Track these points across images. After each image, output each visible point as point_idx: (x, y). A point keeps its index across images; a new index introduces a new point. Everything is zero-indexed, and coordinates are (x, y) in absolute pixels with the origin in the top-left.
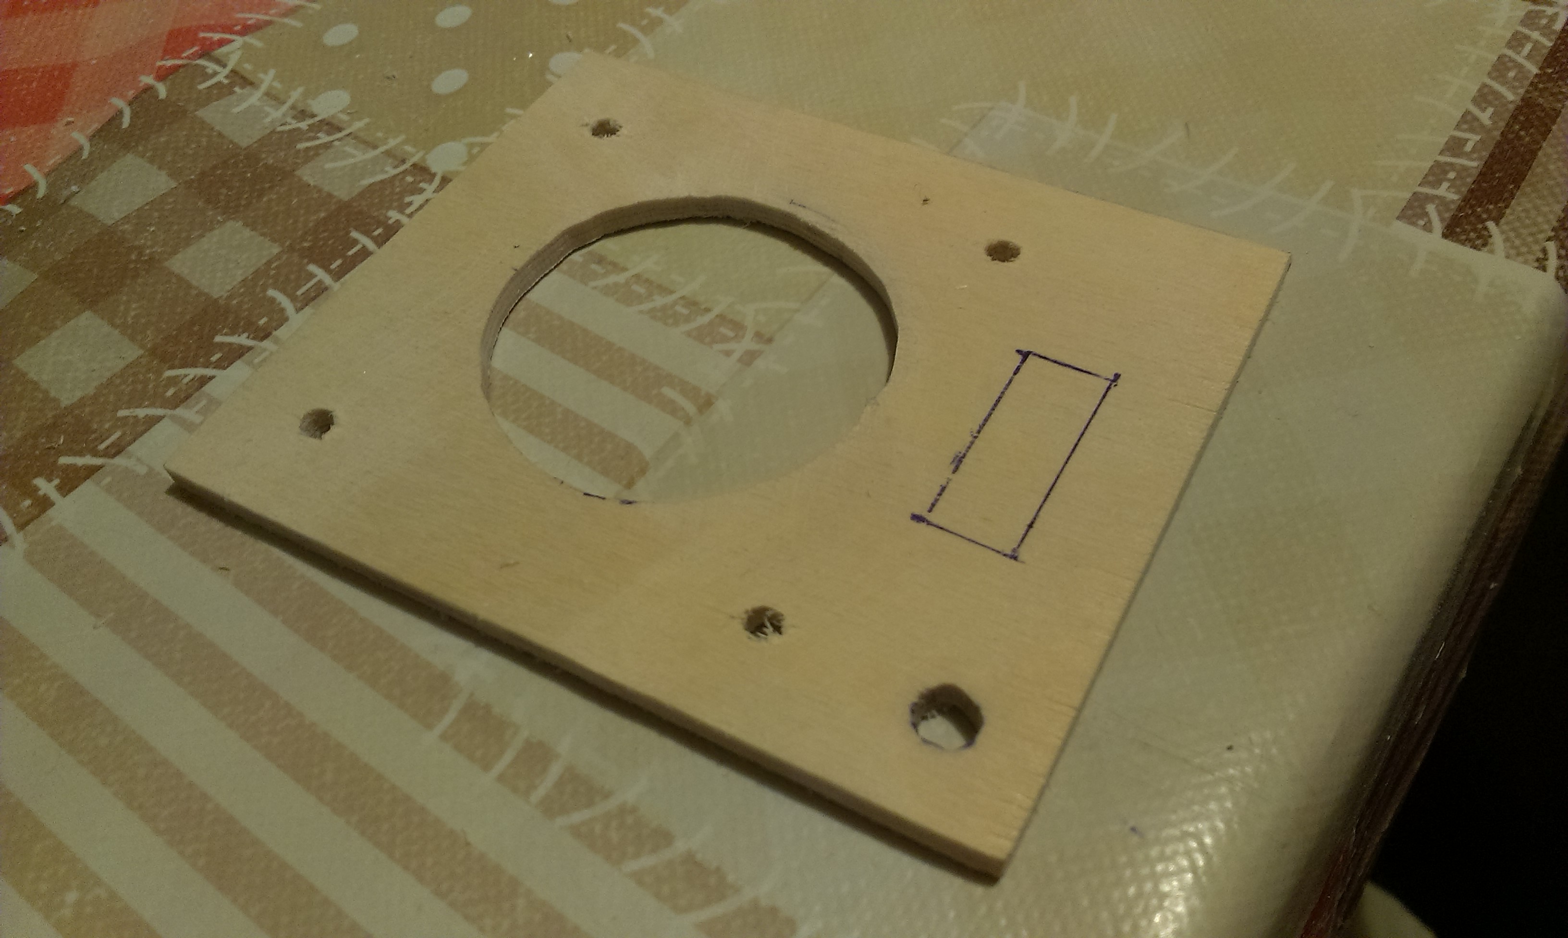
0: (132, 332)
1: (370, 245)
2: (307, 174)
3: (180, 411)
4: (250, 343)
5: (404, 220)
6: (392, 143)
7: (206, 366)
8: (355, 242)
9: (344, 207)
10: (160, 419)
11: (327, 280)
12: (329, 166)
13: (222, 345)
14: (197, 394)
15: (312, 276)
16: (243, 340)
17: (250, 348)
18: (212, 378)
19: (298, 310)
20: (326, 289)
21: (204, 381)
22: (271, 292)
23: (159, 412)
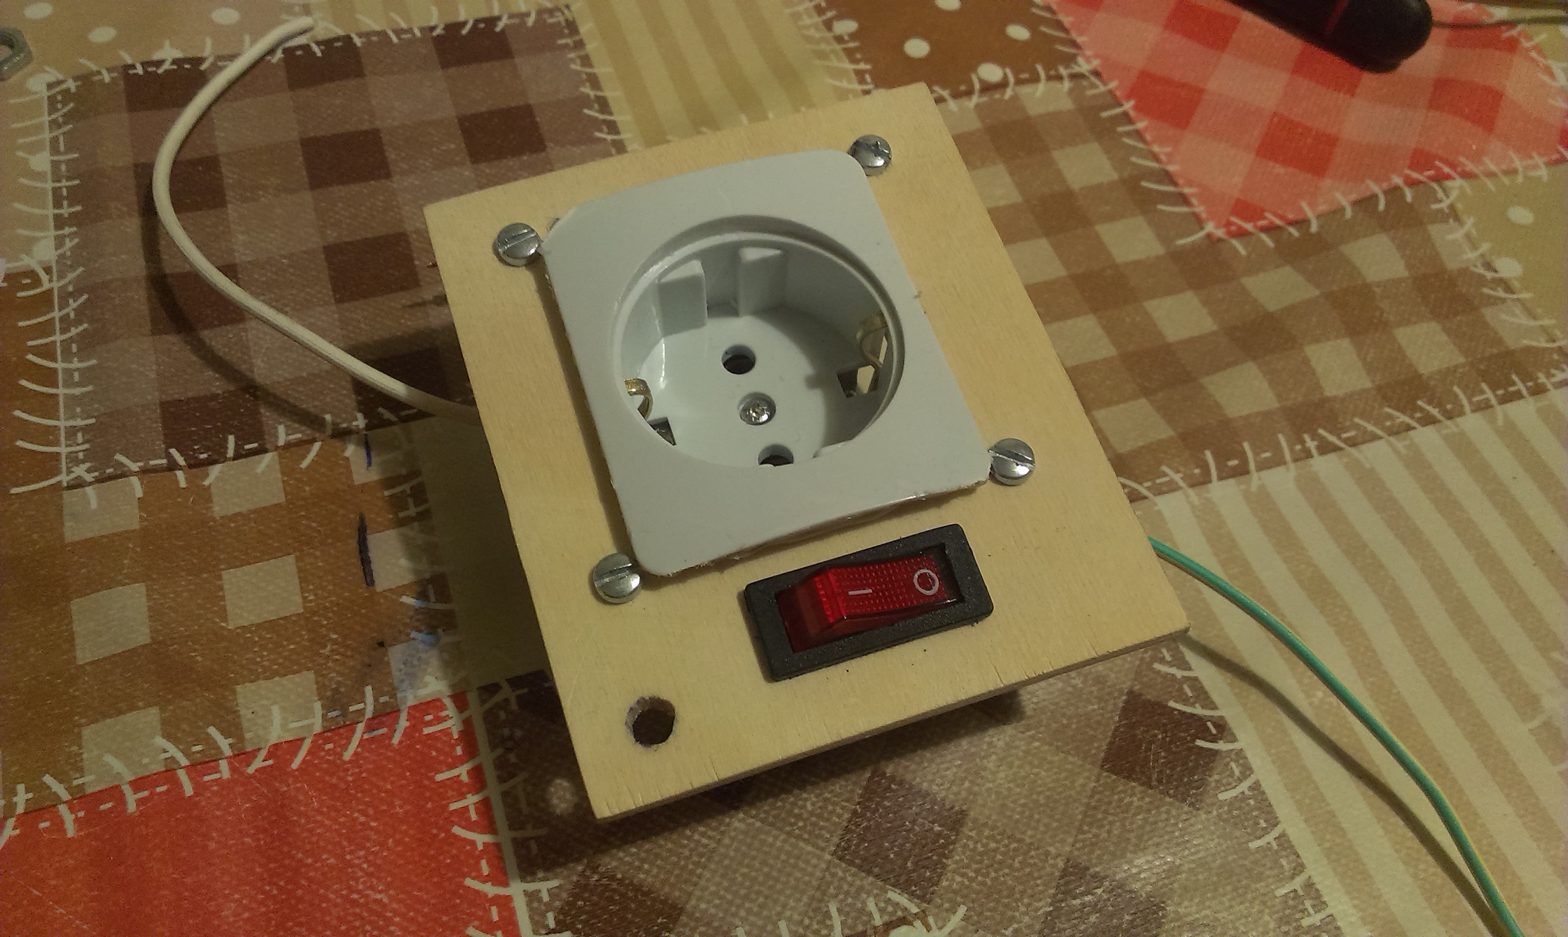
0: (1370, 368)
1: (1524, 392)
2: (1488, 313)
3: (1392, 439)
4: (1439, 416)
5: (1549, 386)
6: (1547, 322)
7: (1412, 417)
8: (1514, 384)
9: (1509, 353)
10: (1381, 438)
11: (1494, 401)
12: (1504, 317)
13: (1422, 410)
14: (1404, 434)
15: (1482, 392)
16: (1435, 412)
17: (1439, 421)
18: (1414, 428)
19: (1473, 411)
20: (1491, 406)
21: (1409, 428)
22: (1456, 389)
23: (1379, 432)
